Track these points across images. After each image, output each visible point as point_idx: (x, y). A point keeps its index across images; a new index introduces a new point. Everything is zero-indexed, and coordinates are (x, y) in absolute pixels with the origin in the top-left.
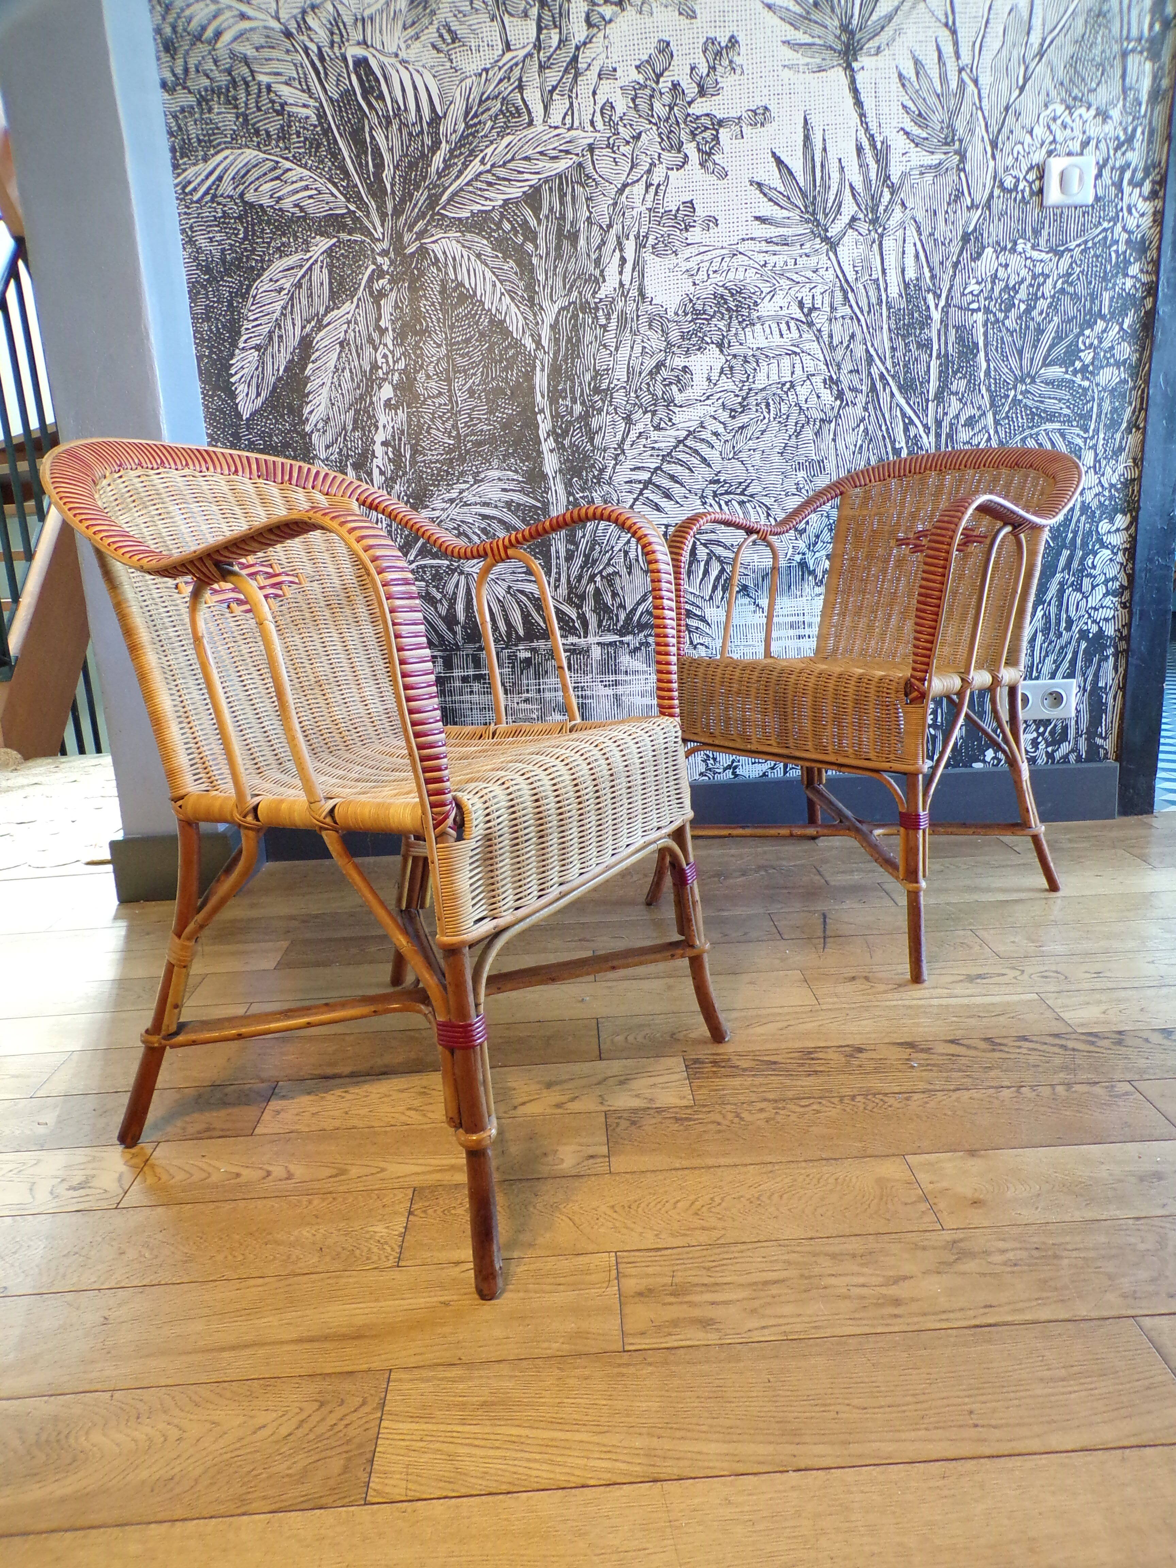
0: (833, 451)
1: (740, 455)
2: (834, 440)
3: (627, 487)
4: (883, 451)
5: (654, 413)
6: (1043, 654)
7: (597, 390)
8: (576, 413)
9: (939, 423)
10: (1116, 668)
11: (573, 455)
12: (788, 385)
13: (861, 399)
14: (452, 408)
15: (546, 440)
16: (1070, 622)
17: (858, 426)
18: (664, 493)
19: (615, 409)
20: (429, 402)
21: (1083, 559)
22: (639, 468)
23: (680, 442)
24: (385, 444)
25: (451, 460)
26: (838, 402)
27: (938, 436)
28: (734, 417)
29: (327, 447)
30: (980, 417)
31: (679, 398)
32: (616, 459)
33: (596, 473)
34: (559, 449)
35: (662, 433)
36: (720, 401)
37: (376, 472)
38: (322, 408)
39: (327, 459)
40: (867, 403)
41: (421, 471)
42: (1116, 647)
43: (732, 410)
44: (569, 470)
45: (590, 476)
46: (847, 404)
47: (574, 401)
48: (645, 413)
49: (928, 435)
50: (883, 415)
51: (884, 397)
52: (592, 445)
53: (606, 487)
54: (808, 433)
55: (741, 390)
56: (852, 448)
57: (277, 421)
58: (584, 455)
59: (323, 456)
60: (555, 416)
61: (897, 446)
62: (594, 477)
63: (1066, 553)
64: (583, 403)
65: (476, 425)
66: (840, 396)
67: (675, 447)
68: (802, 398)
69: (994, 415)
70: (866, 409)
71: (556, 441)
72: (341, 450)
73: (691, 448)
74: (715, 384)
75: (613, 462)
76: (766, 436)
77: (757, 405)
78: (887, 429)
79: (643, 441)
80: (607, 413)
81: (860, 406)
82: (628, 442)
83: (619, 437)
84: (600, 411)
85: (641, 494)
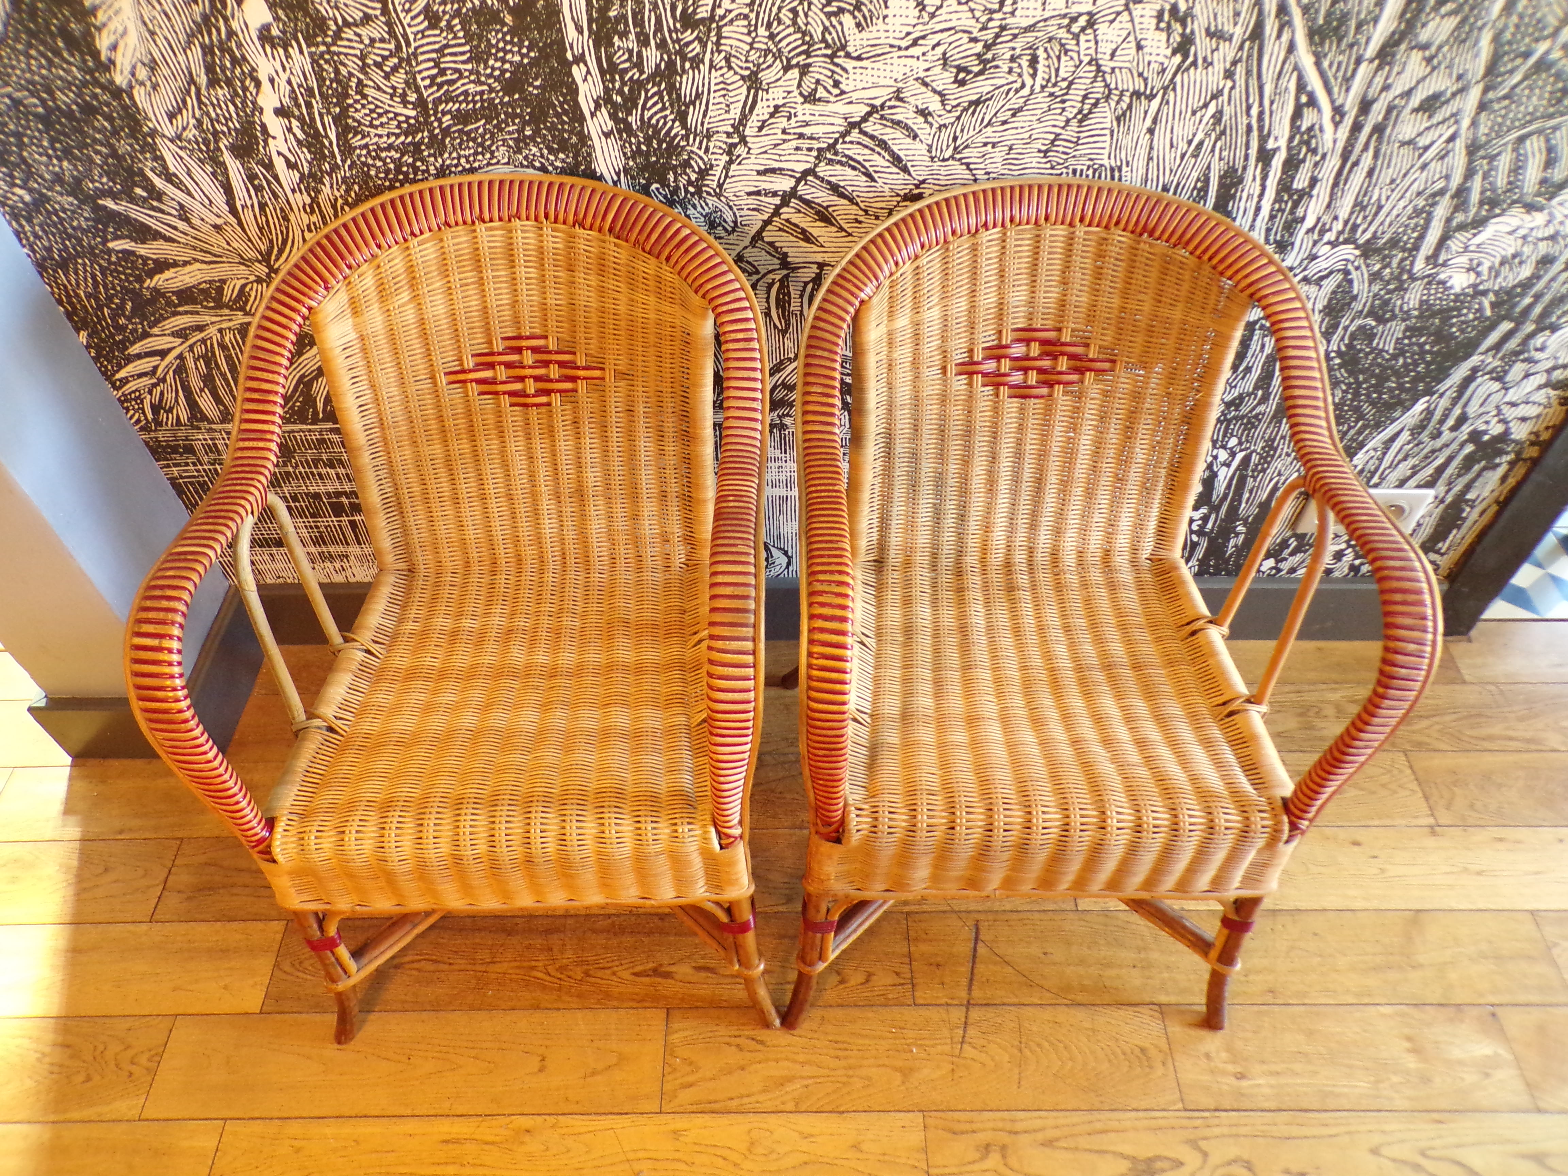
0: (1143, 152)
1: (966, 153)
2: (1151, 131)
3: (752, 201)
4: (1240, 153)
5: (804, 70)
6: (1400, 457)
7: (688, 21)
8: (649, 67)
9: (1365, 106)
10: (1504, 479)
11: (649, 144)
12: (1082, 21)
13: (1228, 51)
14: (398, 47)
15: (593, 115)
16: (1462, 419)
17: (1206, 106)
18: (818, 213)
19: (727, 60)
20: (348, 33)
21: (1532, 335)
22: (773, 171)
23: (853, 125)
24: (281, 112)
25: (417, 146)
26: (1178, 58)
27: (1357, 128)
28: (962, 83)
29: (171, 116)
30: (1454, 95)
31: (856, 41)
32: (729, 153)
33: (694, 177)
34: (620, 132)
35: (820, 108)
36: (939, 50)
37: (280, 164)
38: (132, 39)
39: (179, 137)
40: (1234, 63)
41: (364, 164)
42: (1518, 454)
43: (960, 69)
44: (642, 169)
45: (683, 181)
46: (1194, 64)
47: (643, 41)
48: (787, 69)
49: (1336, 125)
50: (1261, 88)
51: (1274, 50)
52: (684, 125)
53: (712, 201)
54: (1105, 116)
55: (984, 28)
56: (1182, 146)
57: (50, 62)
58: (670, 144)
59: (169, 130)
60: (609, 70)
61: (1271, 145)
62: (690, 182)
63: (1506, 326)
64: (662, 46)
65: (453, 82)
66: (1184, 47)
67: (843, 135)
68: (1106, 48)
69: (1485, 91)
70: (1229, 74)
71: (613, 116)
72: (200, 123)
73: (872, 137)
74: (933, 15)
75: (725, 158)
76: (1020, 117)
77: (1013, 59)
78: (1261, 114)
79: (783, 123)
80: (712, 66)
81: (1219, 68)
82: (753, 122)
83: (735, 112)
84: (697, 62)
85: (776, 212)
